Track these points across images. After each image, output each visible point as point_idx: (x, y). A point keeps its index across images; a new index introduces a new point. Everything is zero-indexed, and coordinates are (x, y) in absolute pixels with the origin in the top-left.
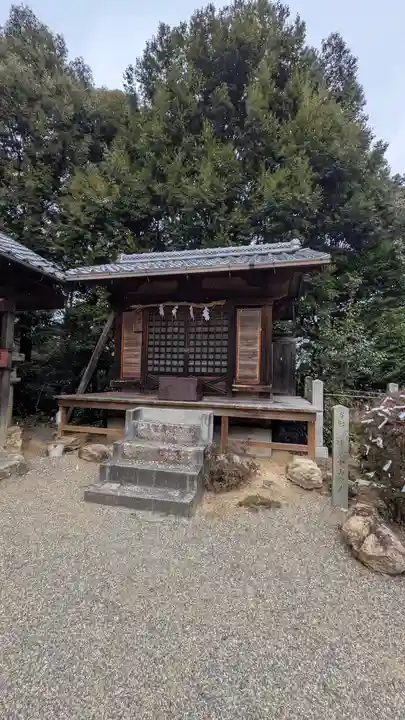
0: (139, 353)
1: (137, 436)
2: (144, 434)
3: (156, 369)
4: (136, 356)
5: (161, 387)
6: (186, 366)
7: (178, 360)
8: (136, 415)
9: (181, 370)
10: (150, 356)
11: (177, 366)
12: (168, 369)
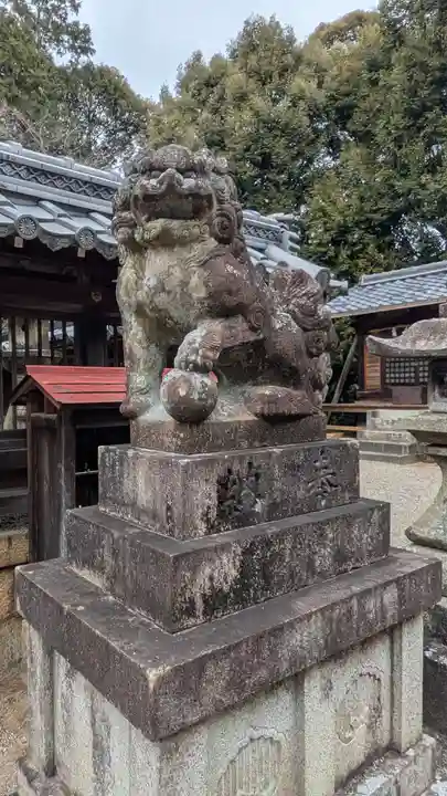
0: (379, 368)
1: (375, 428)
2: (380, 427)
3: (393, 381)
4: (376, 371)
5: (394, 394)
6: (417, 378)
7: (410, 372)
8: (374, 415)
9: (413, 381)
10: (387, 370)
11: (410, 377)
12: (402, 381)
